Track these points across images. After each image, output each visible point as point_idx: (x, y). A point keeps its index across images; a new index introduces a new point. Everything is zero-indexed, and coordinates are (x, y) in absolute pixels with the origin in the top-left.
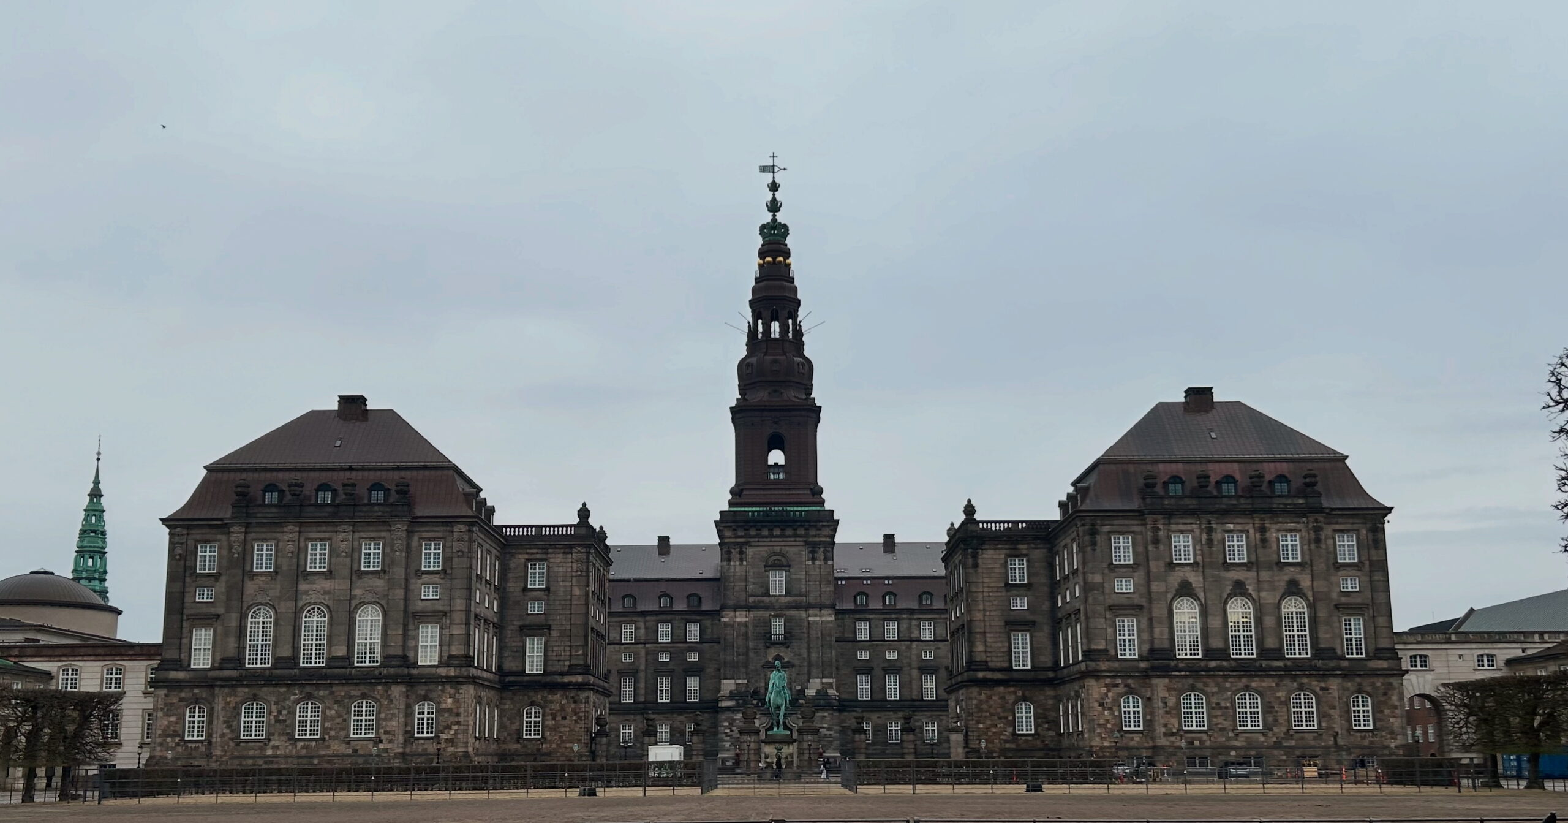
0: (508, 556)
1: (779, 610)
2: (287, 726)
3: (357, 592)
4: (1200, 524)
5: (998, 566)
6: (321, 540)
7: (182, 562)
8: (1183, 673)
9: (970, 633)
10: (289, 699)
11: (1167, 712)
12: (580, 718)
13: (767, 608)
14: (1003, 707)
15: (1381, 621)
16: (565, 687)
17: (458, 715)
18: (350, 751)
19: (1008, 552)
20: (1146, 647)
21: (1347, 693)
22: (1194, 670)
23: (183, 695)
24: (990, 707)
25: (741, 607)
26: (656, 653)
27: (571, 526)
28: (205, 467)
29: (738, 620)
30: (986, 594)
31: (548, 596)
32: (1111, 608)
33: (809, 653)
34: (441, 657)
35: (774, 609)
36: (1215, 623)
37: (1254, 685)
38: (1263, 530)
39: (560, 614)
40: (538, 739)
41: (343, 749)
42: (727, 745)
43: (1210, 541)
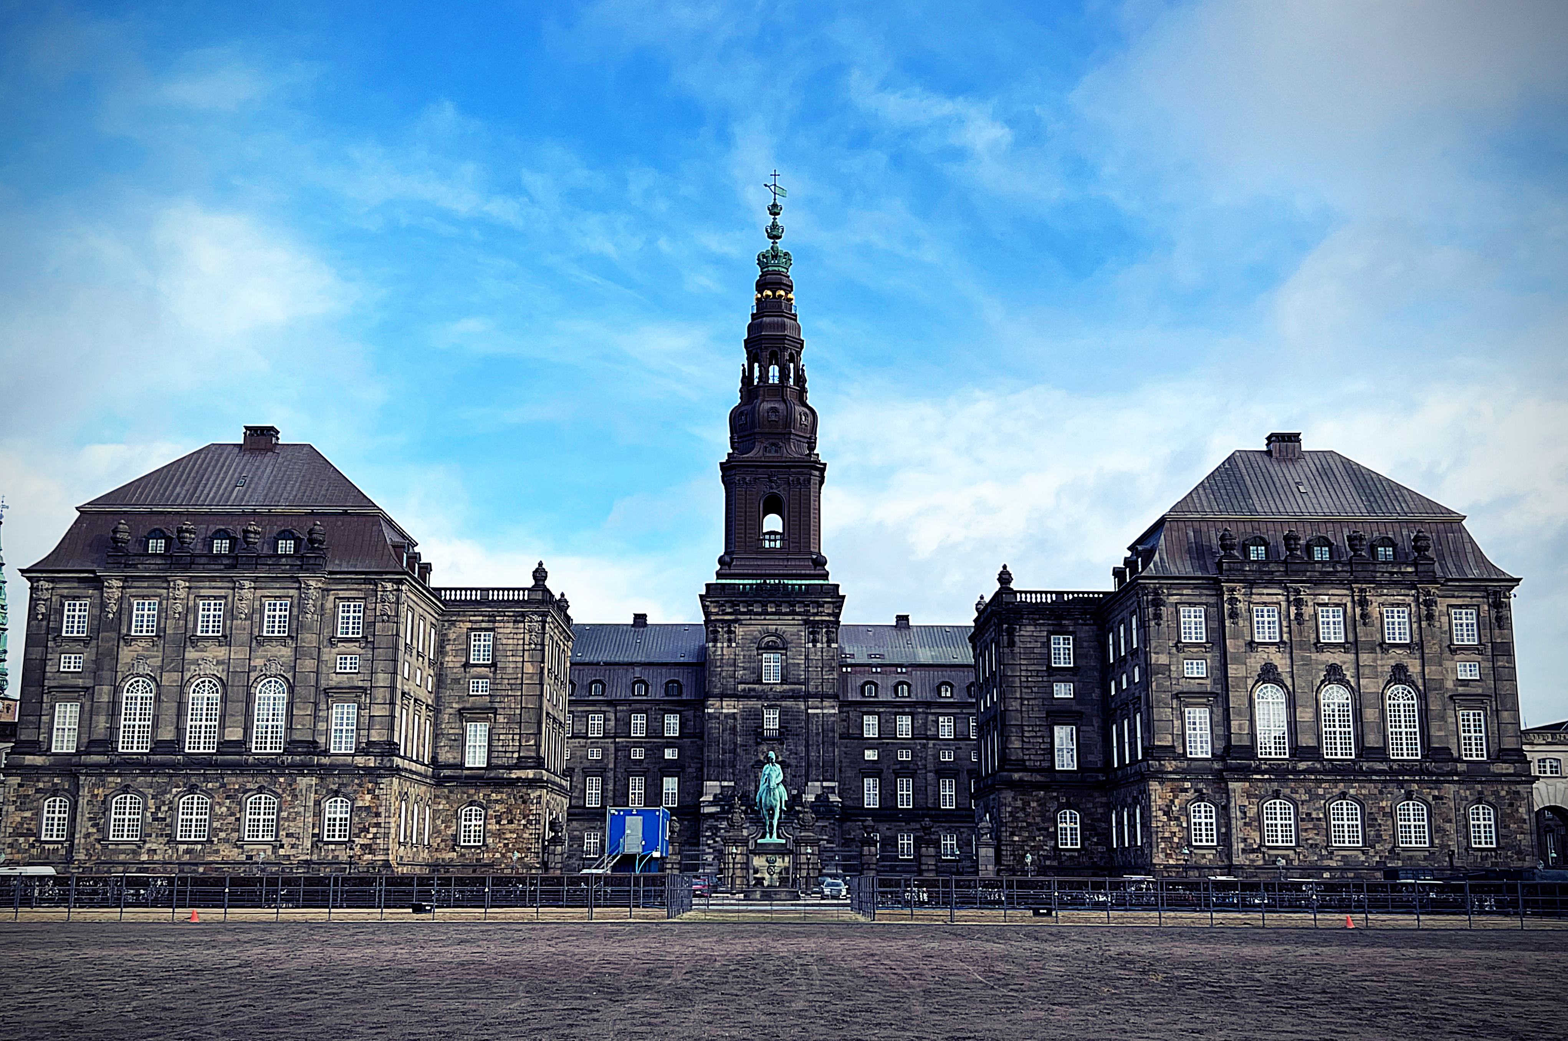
0: (446, 624)
1: (772, 699)
2: (167, 825)
3: (258, 662)
4: (1288, 596)
5: (1039, 645)
6: (215, 598)
7: (44, 623)
8: (1266, 776)
9: (1004, 725)
10: (171, 791)
11: (1245, 824)
12: (529, 822)
13: (759, 698)
14: (1043, 816)
15: (1505, 715)
16: (512, 783)
17: (378, 815)
18: (243, 858)
19: (1051, 628)
20: (1220, 745)
21: (1464, 802)
22: (1279, 772)
23: (41, 785)
24: (1027, 815)
25: (730, 696)
26: (627, 748)
27: (524, 589)
28: (77, 508)
29: (724, 711)
30: (1023, 679)
31: (495, 673)
32: (1177, 696)
33: (807, 752)
34: (358, 743)
35: (767, 699)
36: (1305, 715)
37: (1352, 791)
38: (1363, 603)
39: (508, 696)
40: (479, 847)
41: (234, 854)
42: (710, 858)
43: (1299, 615)
